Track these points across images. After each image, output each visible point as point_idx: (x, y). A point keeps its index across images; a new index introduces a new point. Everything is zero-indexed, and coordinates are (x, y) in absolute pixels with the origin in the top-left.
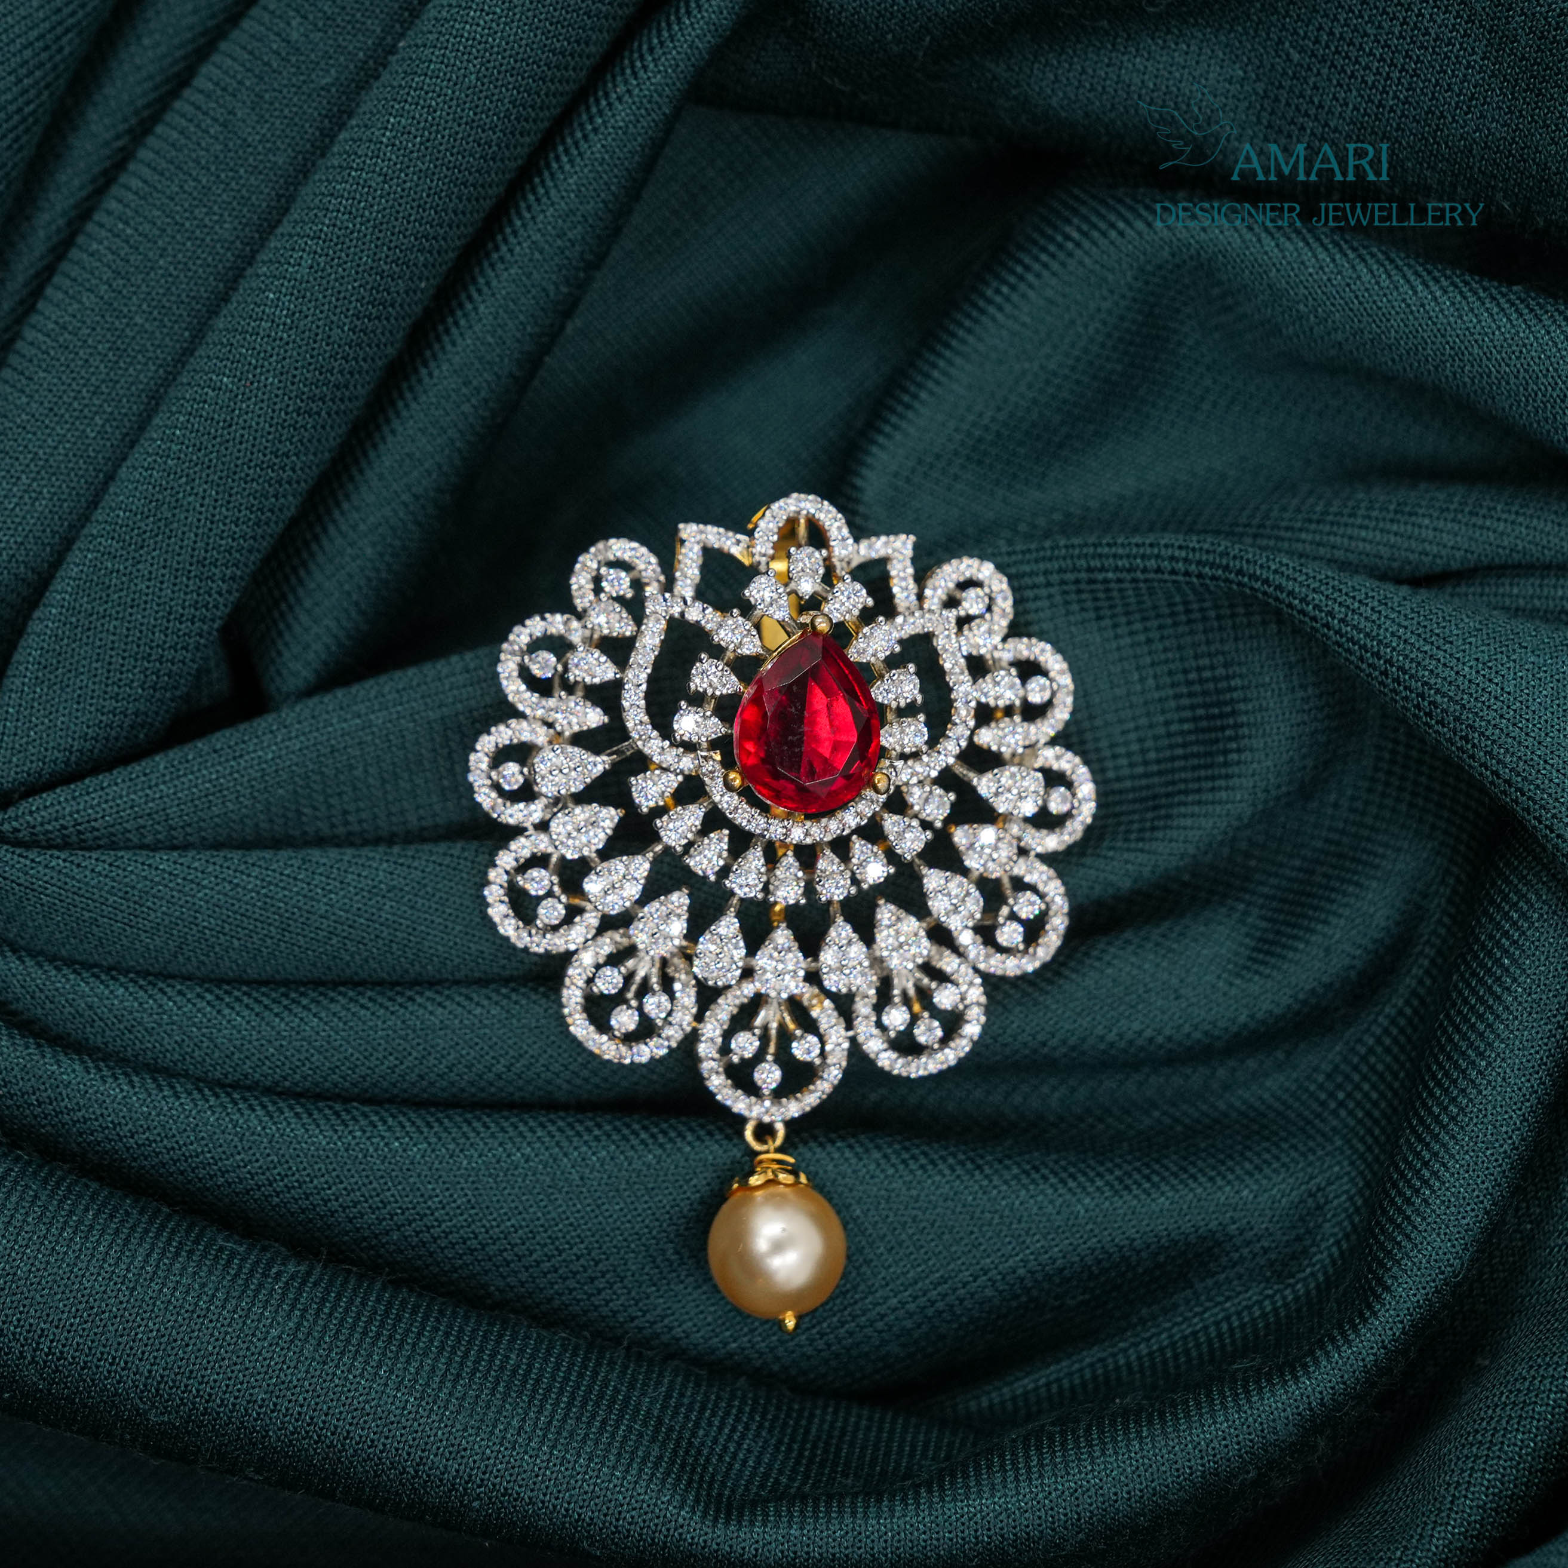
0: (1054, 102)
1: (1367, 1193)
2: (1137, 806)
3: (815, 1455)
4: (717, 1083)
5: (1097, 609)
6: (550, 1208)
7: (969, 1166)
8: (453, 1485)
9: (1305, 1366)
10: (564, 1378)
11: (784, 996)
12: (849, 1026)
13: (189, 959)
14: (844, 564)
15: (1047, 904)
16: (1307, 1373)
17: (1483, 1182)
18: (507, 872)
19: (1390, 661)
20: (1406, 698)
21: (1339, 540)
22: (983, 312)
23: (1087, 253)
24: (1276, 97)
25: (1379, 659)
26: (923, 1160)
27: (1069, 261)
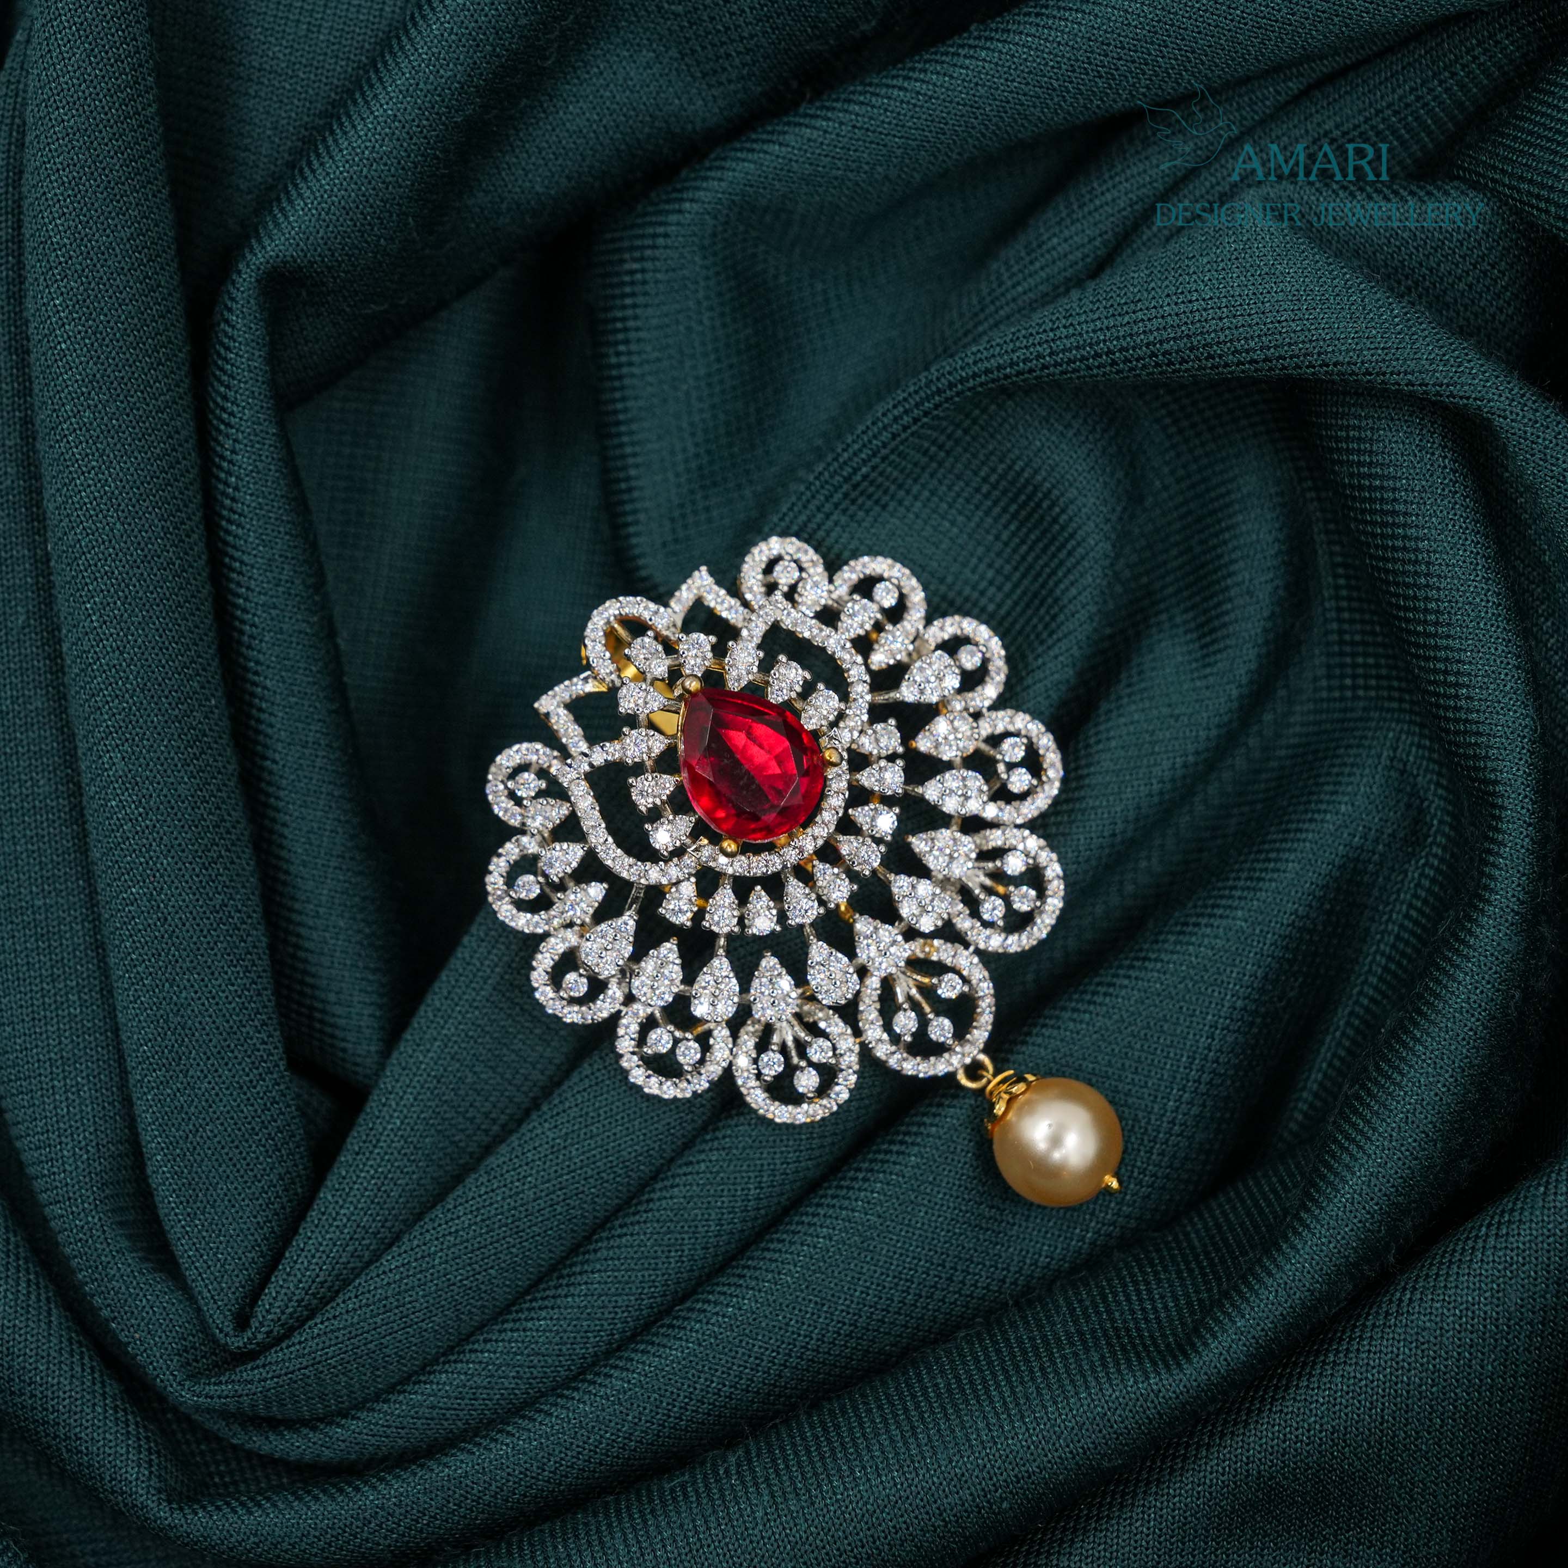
0: (538, 188)
1: (1427, 732)
2: (1030, 612)
3: (1213, 1259)
4: (913, 1067)
5: (877, 502)
6: (876, 1257)
7: (1137, 964)
8: (977, 1506)
9: (1486, 887)
10: (988, 1364)
11: (902, 964)
12: (966, 945)
13: (470, 1312)
14: (673, 629)
15: (1026, 736)
16: (1492, 891)
17: (1496, 649)
18: (633, 1053)
19: (1110, 352)
20: (1144, 366)
21: (1007, 309)
22: (620, 378)
23: (655, 271)
24: (691, 50)
25: (1101, 357)
26: (1102, 989)
27: (647, 287)
